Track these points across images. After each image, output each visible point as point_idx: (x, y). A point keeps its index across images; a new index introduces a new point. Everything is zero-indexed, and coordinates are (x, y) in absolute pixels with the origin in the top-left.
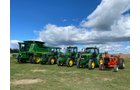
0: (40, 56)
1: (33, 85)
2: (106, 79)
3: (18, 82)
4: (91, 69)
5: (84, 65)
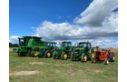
1: (32, 75)
2: (97, 71)
3: (18, 73)
4: (84, 62)
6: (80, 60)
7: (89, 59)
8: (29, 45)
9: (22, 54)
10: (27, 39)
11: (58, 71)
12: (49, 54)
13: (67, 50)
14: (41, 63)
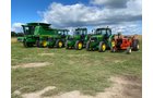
0: (47, 39)
5: (94, 48)
9: (29, 45)
10: (32, 26)
11: (71, 62)
12: (60, 44)
13: (82, 39)
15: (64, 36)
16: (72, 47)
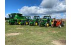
2: (55, 32)
4: (47, 27)
6: (45, 26)
7: (50, 25)
8: (15, 18)
9: (12, 24)
10: (13, 15)
12: (27, 23)
13: (37, 21)
14: (23, 28)
15: (29, 20)
16: (32, 25)
